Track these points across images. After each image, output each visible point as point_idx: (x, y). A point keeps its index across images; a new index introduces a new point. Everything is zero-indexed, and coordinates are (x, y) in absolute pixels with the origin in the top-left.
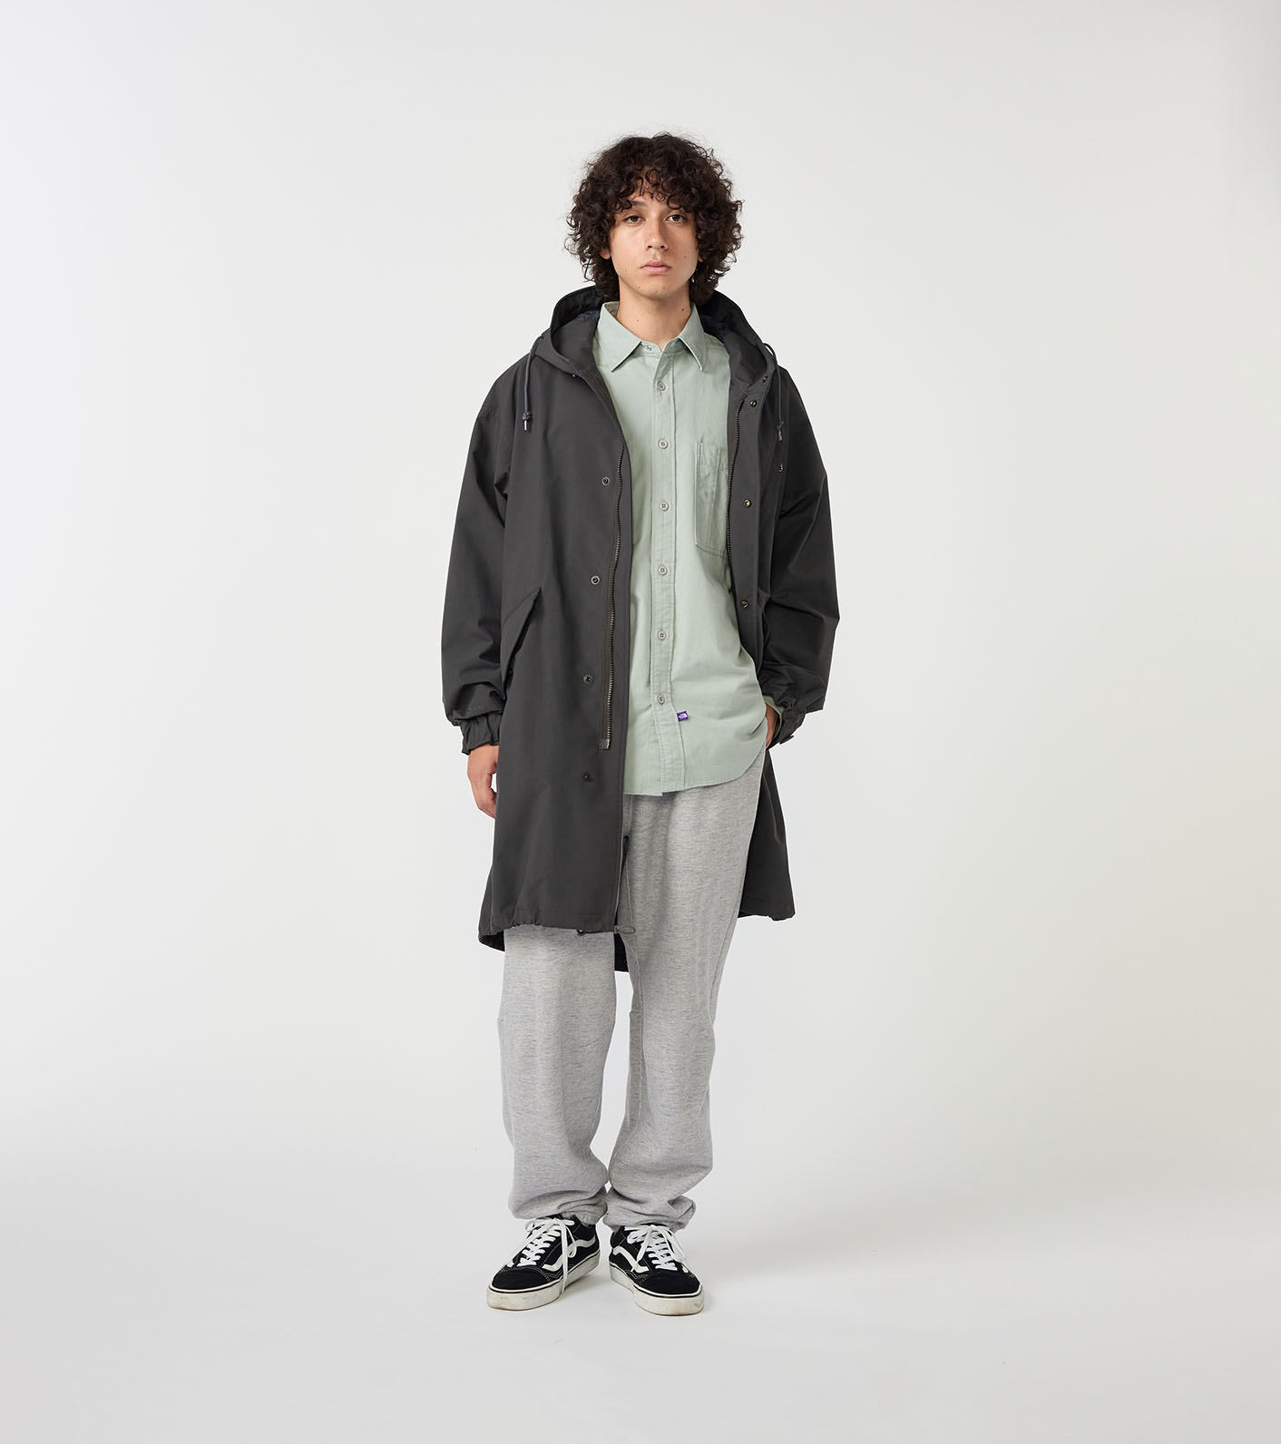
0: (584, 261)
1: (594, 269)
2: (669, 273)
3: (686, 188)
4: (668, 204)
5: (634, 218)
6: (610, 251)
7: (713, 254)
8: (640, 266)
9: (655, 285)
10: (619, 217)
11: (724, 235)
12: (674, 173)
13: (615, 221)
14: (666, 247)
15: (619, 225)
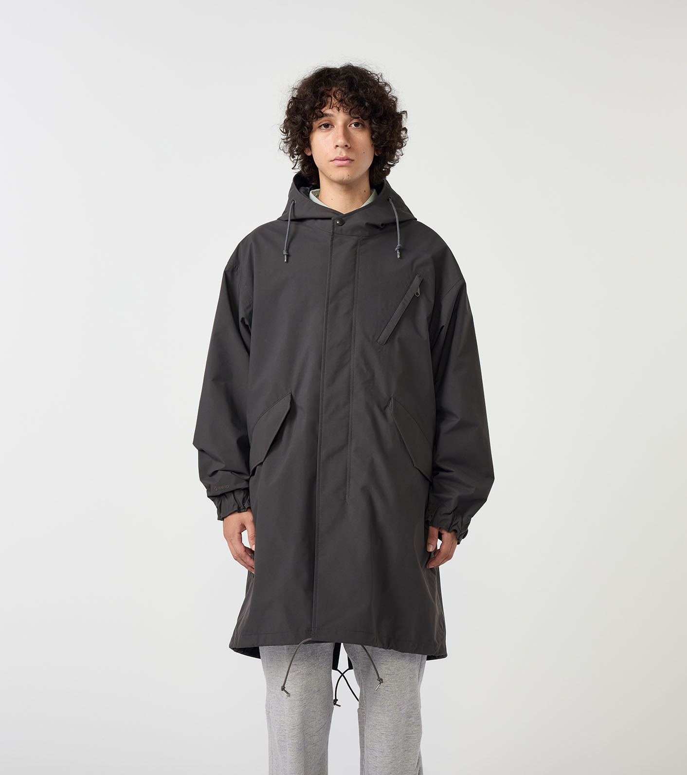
0: (293, 157)
1: (301, 162)
2: (353, 164)
3: (361, 102)
4: (350, 114)
5: (327, 126)
6: (311, 149)
7: (385, 149)
8: (330, 160)
9: (342, 174)
10: (316, 124)
11: (391, 136)
12: (353, 92)
13: (312, 128)
14: (349, 145)
15: (315, 131)
